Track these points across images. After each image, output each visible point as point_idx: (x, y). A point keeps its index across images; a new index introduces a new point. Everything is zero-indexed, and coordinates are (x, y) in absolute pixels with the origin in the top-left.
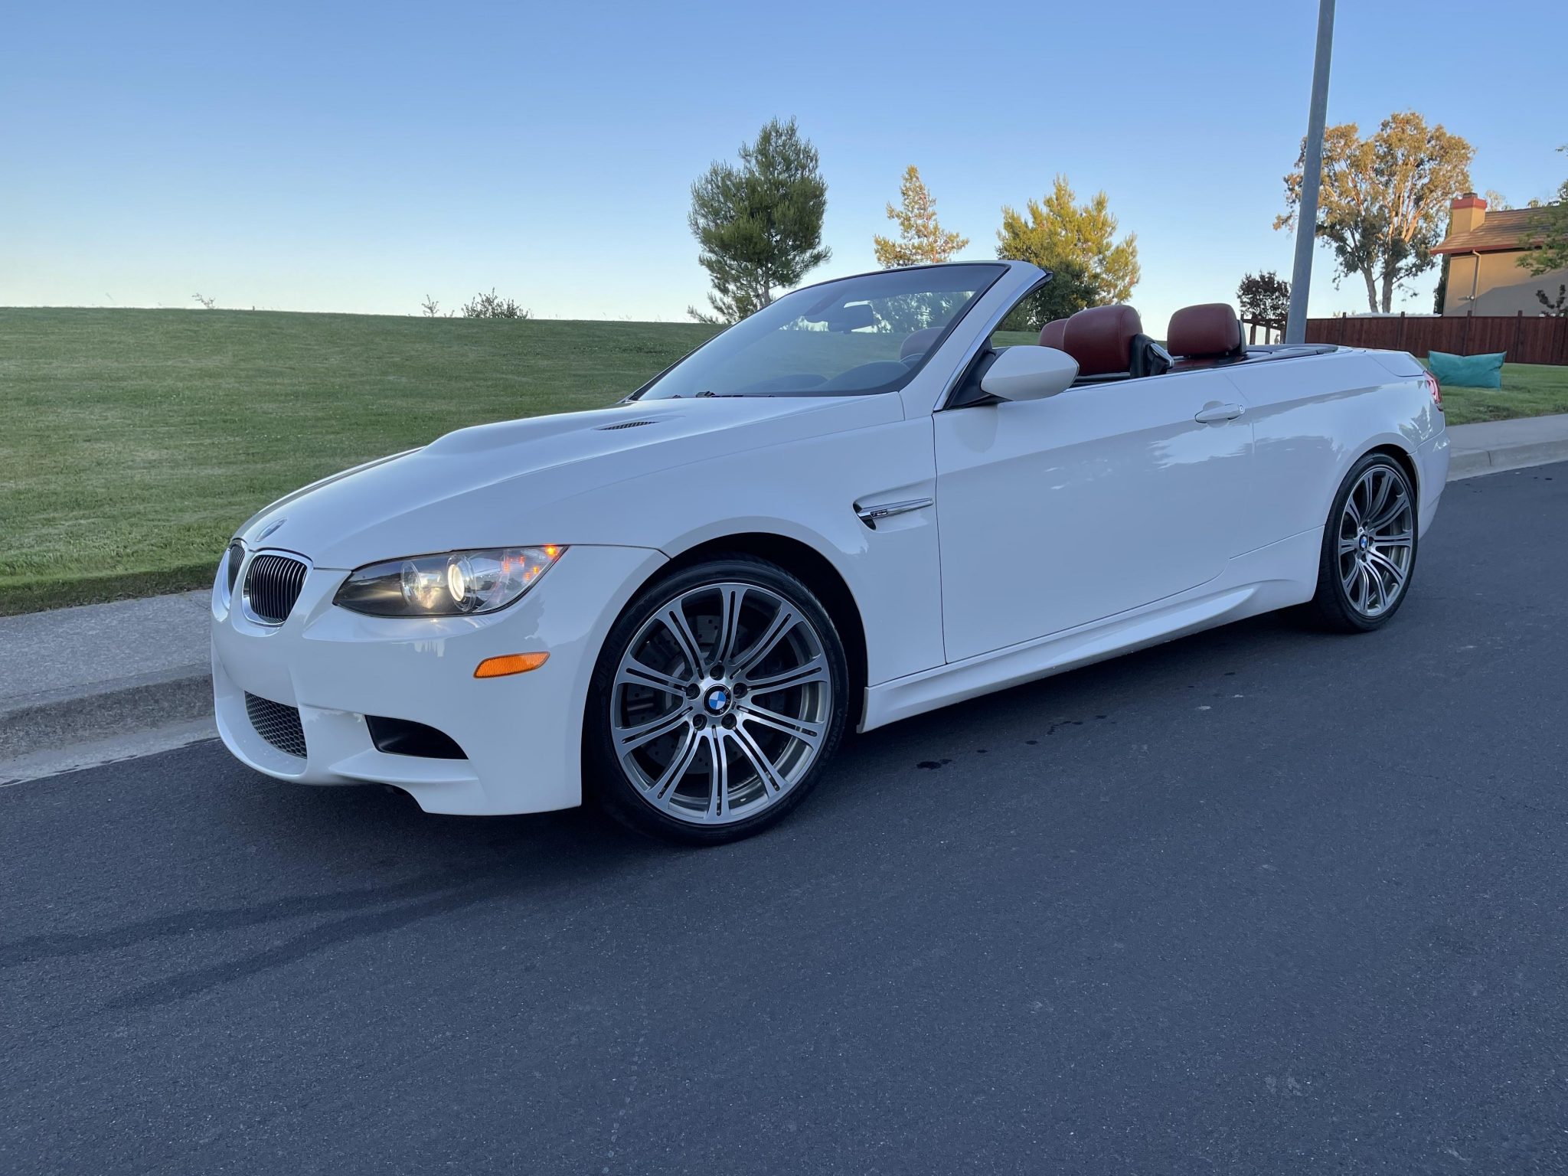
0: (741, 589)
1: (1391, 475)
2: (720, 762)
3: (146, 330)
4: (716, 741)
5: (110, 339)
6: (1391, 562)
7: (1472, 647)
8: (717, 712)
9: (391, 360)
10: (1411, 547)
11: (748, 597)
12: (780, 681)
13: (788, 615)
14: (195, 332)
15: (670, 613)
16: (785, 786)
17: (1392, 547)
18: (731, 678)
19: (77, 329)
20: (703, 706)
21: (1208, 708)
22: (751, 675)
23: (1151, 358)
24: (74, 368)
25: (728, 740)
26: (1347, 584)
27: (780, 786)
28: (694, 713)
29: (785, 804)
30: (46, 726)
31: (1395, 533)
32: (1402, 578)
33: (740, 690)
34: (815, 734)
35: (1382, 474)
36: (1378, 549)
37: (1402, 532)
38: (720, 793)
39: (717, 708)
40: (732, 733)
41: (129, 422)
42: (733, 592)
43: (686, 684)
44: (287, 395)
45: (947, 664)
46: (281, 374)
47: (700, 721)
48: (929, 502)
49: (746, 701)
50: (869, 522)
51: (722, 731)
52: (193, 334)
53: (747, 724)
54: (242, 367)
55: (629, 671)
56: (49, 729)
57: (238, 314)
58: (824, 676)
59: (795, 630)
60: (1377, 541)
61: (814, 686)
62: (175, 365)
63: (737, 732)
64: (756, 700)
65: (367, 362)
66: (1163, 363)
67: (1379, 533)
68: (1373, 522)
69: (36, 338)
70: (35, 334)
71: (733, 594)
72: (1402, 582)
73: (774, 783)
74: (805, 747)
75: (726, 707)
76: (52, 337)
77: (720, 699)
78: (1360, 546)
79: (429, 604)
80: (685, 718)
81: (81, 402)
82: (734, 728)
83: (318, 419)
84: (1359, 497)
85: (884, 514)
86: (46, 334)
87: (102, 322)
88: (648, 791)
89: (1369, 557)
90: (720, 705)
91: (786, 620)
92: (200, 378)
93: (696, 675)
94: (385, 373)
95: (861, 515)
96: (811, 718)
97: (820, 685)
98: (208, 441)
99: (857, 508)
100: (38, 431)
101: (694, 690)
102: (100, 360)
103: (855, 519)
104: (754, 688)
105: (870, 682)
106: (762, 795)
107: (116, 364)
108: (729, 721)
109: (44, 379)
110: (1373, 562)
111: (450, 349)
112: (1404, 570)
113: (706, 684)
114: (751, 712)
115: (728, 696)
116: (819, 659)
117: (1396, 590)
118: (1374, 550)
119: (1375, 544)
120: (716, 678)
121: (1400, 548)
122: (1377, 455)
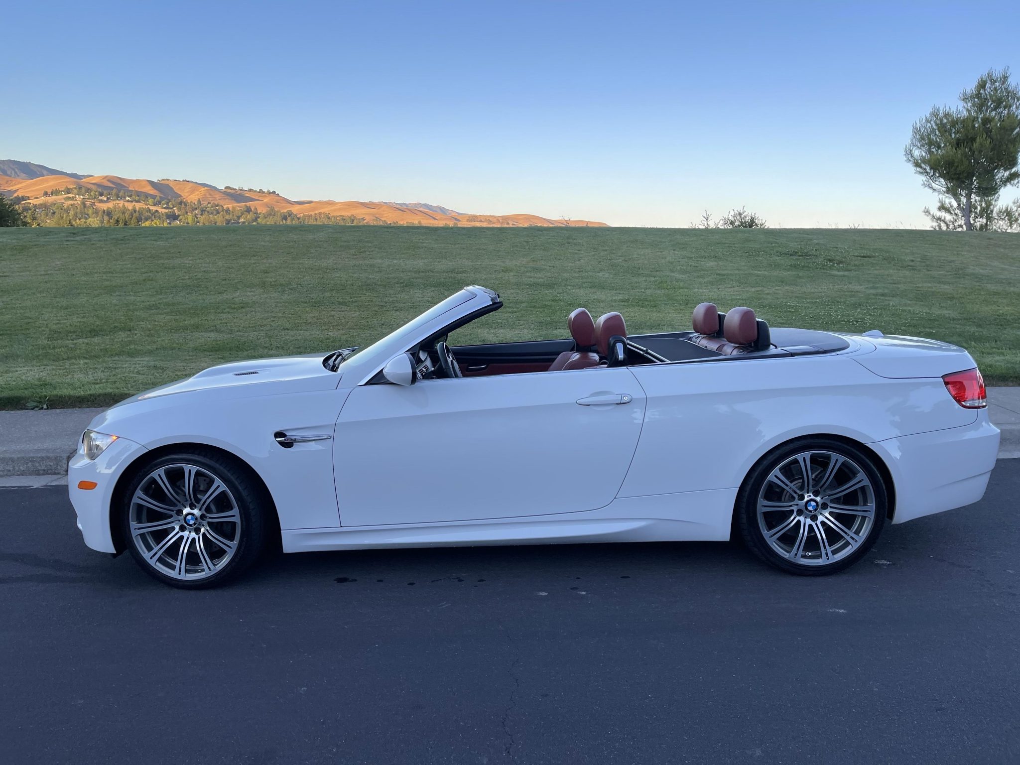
4: (188, 538)
8: (190, 525)
10: (871, 518)
11: (198, 473)
13: (219, 485)
15: (158, 475)
18: (198, 510)
20: (183, 521)
21: (546, 594)
26: (771, 531)
27: (211, 570)
28: (179, 523)
29: (213, 579)
32: (855, 542)
33: (202, 517)
34: (231, 548)
35: (827, 456)
36: (831, 514)
37: (865, 505)
39: (190, 523)
42: (191, 469)
43: (176, 509)
45: (341, 527)
47: (183, 528)
48: (329, 437)
49: (205, 523)
50: (284, 444)
51: (193, 535)
53: (204, 534)
55: (142, 499)
58: (237, 520)
59: (223, 493)
60: (831, 507)
63: (198, 538)
64: (208, 524)
67: (835, 502)
73: (208, 566)
75: (195, 524)
77: (192, 519)
78: (806, 509)
88: (146, 555)
89: (820, 519)
90: (192, 522)
91: (217, 487)
93: (181, 506)
95: (277, 439)
97: (236, 524)
101: (180, 512)
105: (282, 528)
108: (197, 531)
110: (823, 523)
113: (186, 510)
114: (206, 529)
115: (197, 519)
116: (235, 511)
118: (827, 515)
119: (830, 510)
120: (191, 509)
121: (864, 518)
122: (817, 441)
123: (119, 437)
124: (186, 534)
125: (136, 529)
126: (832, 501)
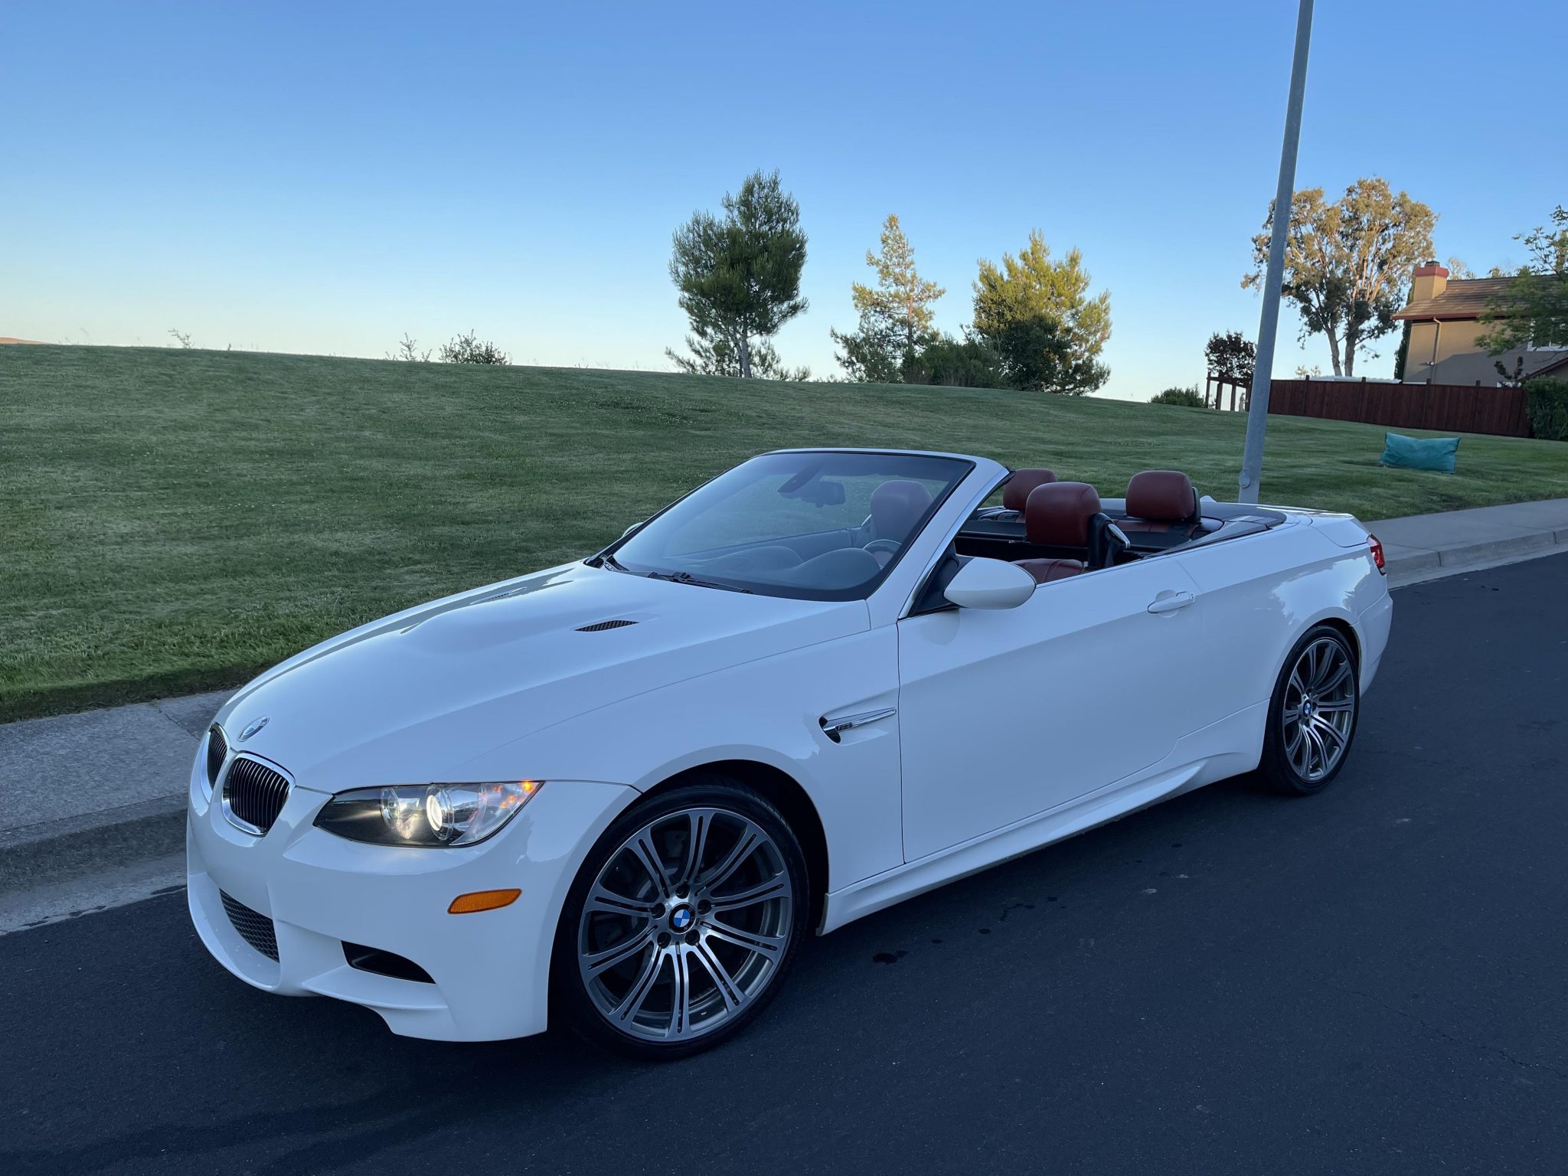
0: (708, 813)
1: (1333, 644)
2: (682, 976)
3: (120, 373)
4: (679, 957)
5: (84, 383)
6: (1333, 726)
7: (1407, 820)
8: (682, 929)
9: (367, 412)
10: (1352, 711)
11: (716, 819)
12: (744, 899)
13: (754, 835)
14: (171, 376)
15: (640, 841)
16: (746, 999)
17: (1334, 712)
18: (696, 895)
19: (50, 370)
20: (667, 925)
21: (1154, 891)
22: (716, 892)
23: (1108, 537)
24: (47, 417)
25: (691, 956)
26: (1290, 751)
27: (740, 1001)
28: (659, 931)
29: (744, 1018)
30: (16, 868)
31: (1338, 698)
32: (1343, 741)
33: (705, 906)
34: (775, 949)
35: (1326, 645)
36: (1321, 714)
37: (1345, 698)
38: (681, 1007)
39: (681, 926)
40: (694, 949)
41: (101, 484)
42: (700, 817)
43: (653, 905)
44: (262, 453)
45: (905, 863)
46: (256, 427)
47: (664, 941)
48: (892, 712)
49: (710, 918)
50: (834, 736)
51: (685, 948)
52: (168, 379)
53: (710, 940)
54: (217, 419)
55: (598, 899)
56: (19, 871)
57: (215, 356)
58: (786, 892)
59: (760, 849)
60: (1320, 707)
61: (776, 902)
62: (149, 415)
63: (700, 948)
64: (719, 916)
65: (343, 414)
66: (1120, 545)
67: (1322, 699)
68: (1317, 688)
69: (9, 381)
70: (8, 376)
71: (701, 819)
72: (1343, 746)
73: (733, 997)
74: (765, 961)
75: (689, 925)
76: (26, 380)
77: (684, 917)
78: (1304, 713)
79: (407, 834)
80: (650, 938)
81: (51, 459)
82: (697, 944)
83: (292, 484)
84: (1304, 670)
85: (849, 726)
86: (19, 376)
87: (76, 363)
88: (612, 1014)
89: (1313, 722)
90: (684, 922)
91: (751, 840)
92: (175, 431)
93: (662, 894)
94: (361, 428)
95: (825, 730)
96: (771, 933)
97: (782, 901)
98: (182, 510)
99: (823, 722)
100: (10, 494)
101: (660, 910)
102: (73, 408)
103: (821, 732)
104: (718, 904)
105: (830, 889)
106: (722, 1010)
107: (89, 413)
108: (693, 938)
109: (18, 429)
110: (1316, 726)
111: (427, 401)
112: (1345, 733)
113: (671, 903)
114: (715, 928)
115: (692, 914)
116: (781, 875)
117: (1337, 753)
118: (1317, 716)
119: (1318, 710)
120: (681, 897)
121: (1342, 713)
122: (1320, 628)
123: (541, 783)
124: (671, 949)
125: (590, 965)
126: (1322, 700)
